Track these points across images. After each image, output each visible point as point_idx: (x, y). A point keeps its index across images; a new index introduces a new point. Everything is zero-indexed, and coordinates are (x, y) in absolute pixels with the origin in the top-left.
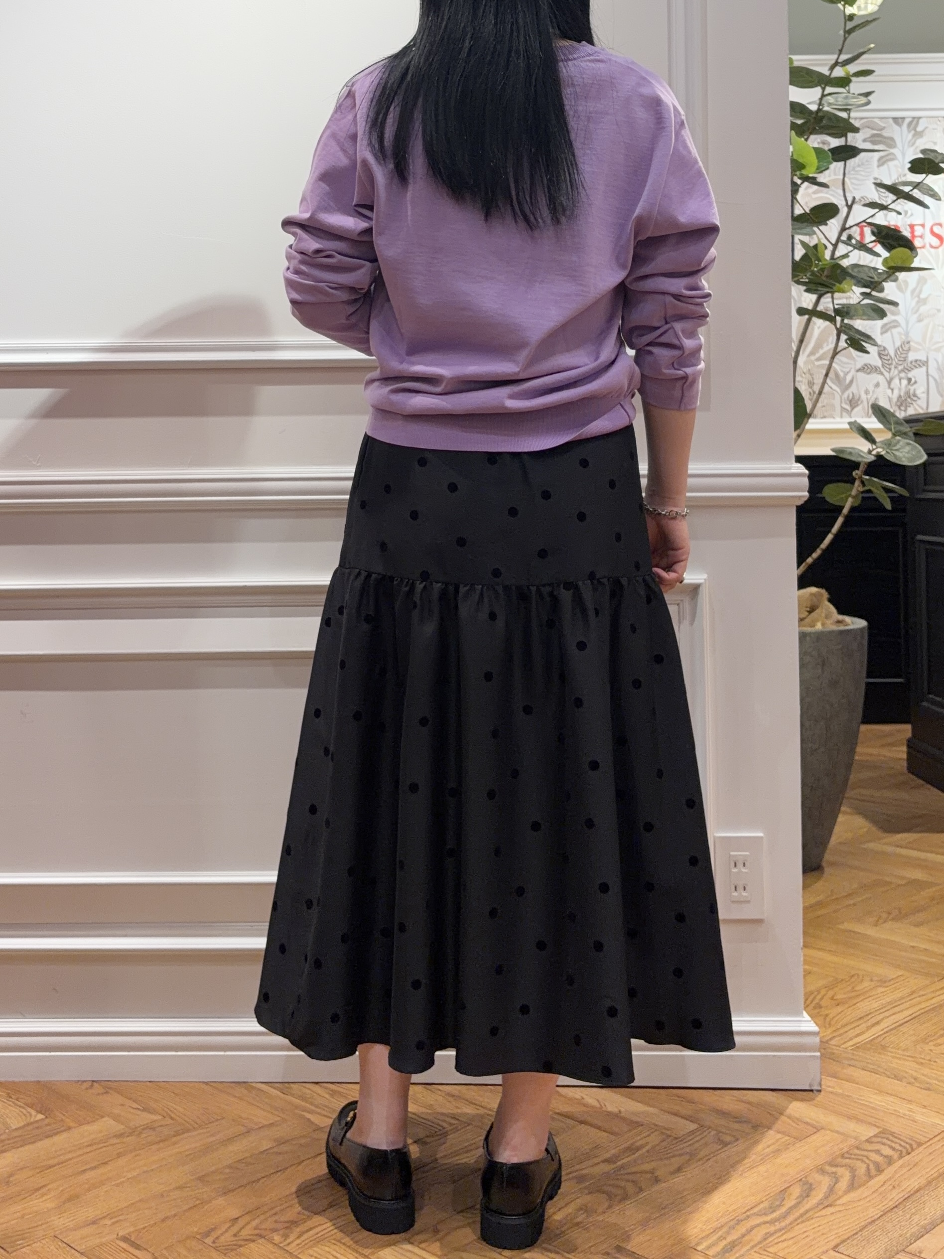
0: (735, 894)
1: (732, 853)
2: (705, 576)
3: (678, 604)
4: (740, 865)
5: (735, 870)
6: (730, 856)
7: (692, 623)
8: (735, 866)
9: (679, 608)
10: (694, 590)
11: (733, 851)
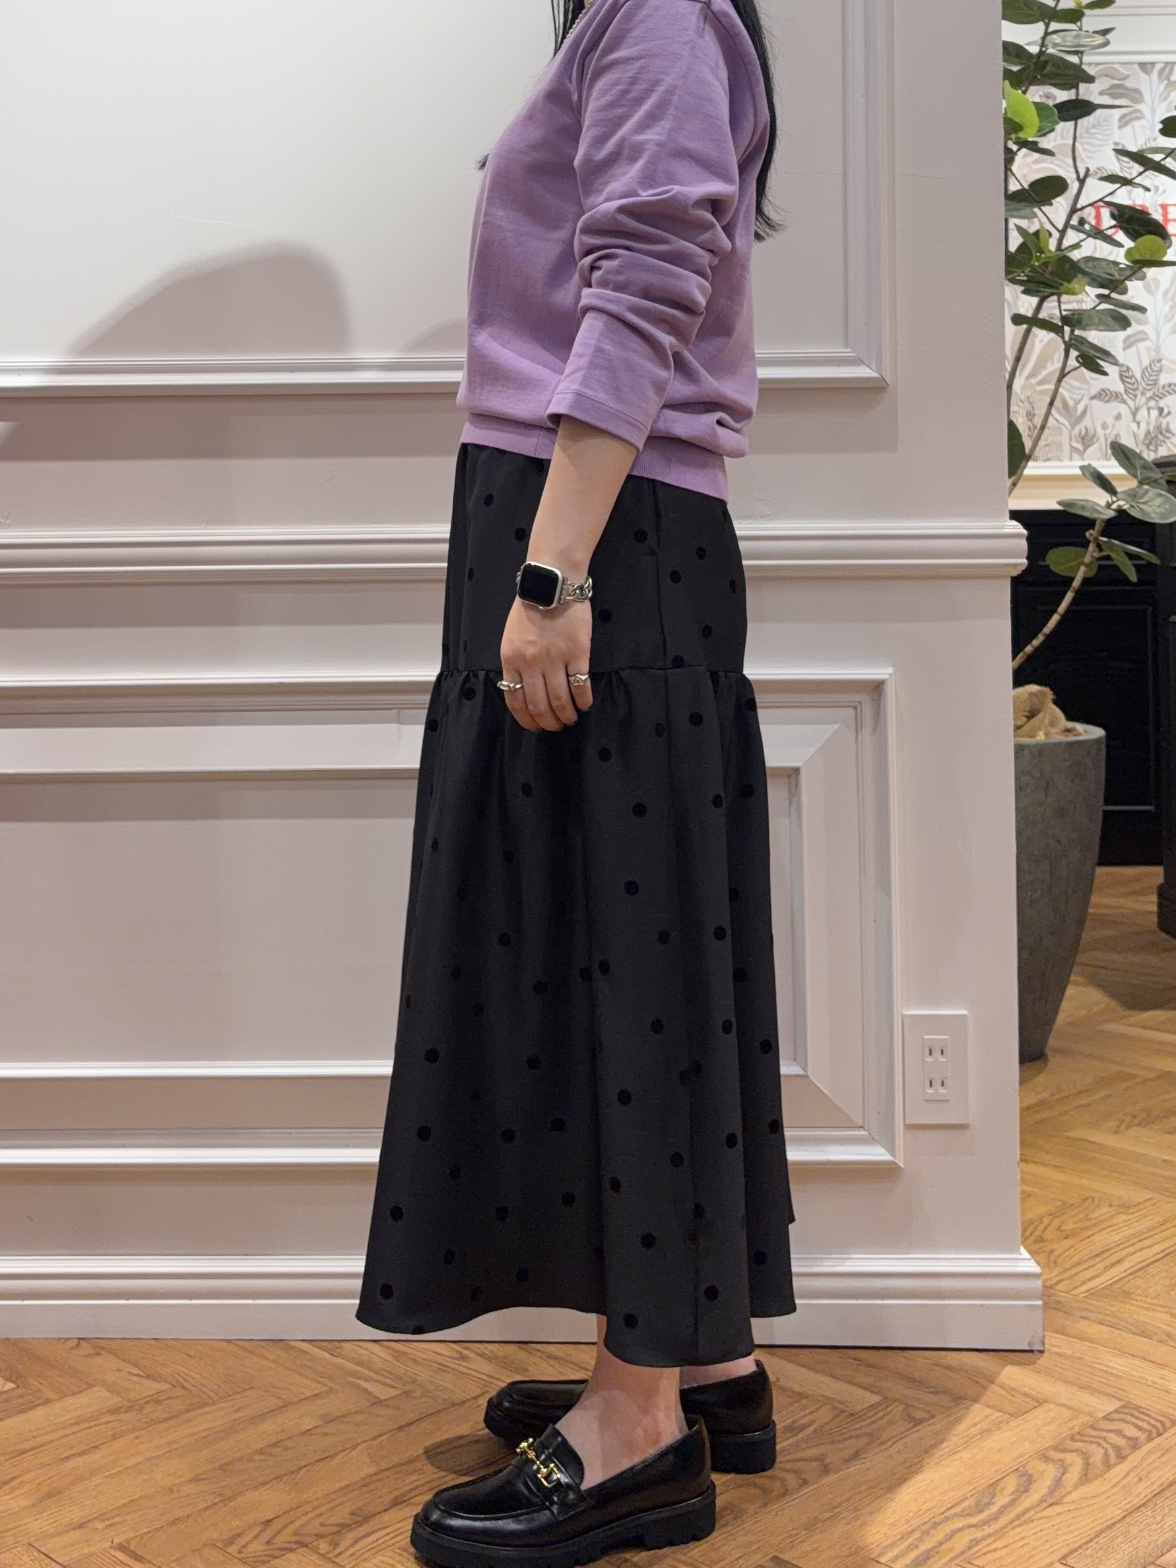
0: (930, 1091)
1: (926, 1037)
2: (890, 670)
3: (855, 708)
5: (929, 1059)
6: (923, 1039)
7: (873, 730)
8: (930, 1053)
9: (856, 713)
10: (877, 688)
11: (927, 1034)
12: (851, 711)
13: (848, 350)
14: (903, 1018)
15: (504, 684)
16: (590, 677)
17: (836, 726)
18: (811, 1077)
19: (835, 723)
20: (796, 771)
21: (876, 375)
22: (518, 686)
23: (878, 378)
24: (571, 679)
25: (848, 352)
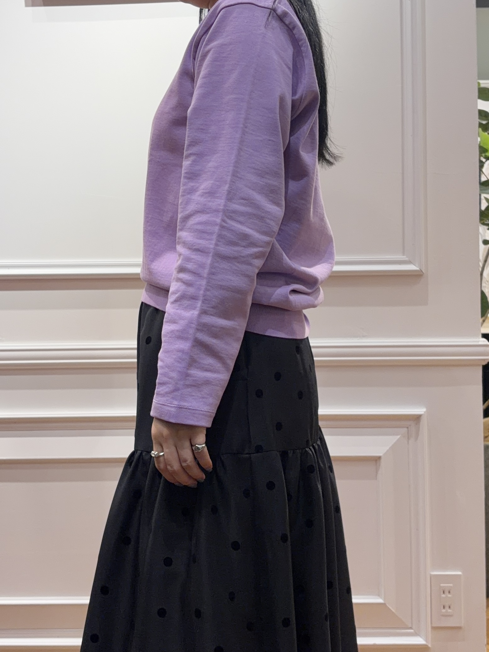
0: (444, 611)
1: (442, 585)
2: (424, 410)
3: (407, 428)
4: (447, 593)
5: (443, 596)
6: (440, 586)
7: (416, 439)
8: (444, 592)
9: (408, 431)
10: (417, 418)
11: (442, 584)
12: (406, 429)
13: (405, 257)
14: (431, 576)
15: (154, 453)
16: (206, 445)
17: (399, 437)
18: (388, 605)
19: (397, 435)
20: (379, 458)
21: (418, 269)
22: (162, 454)
23: (418, 270)
24: (194, 448)
25: (404, 258)
